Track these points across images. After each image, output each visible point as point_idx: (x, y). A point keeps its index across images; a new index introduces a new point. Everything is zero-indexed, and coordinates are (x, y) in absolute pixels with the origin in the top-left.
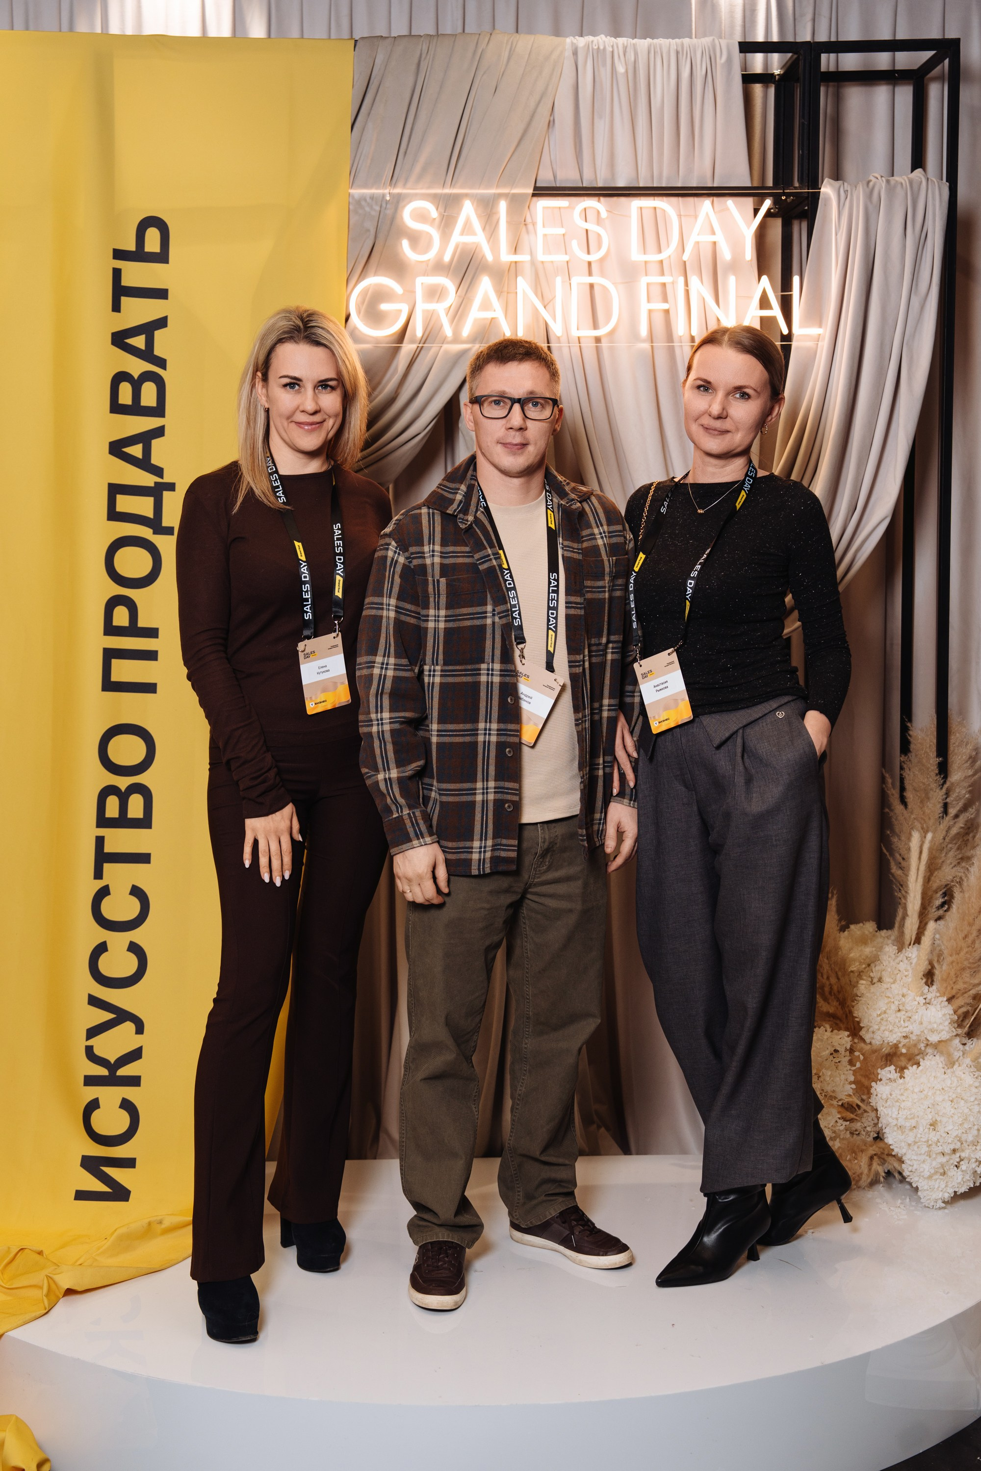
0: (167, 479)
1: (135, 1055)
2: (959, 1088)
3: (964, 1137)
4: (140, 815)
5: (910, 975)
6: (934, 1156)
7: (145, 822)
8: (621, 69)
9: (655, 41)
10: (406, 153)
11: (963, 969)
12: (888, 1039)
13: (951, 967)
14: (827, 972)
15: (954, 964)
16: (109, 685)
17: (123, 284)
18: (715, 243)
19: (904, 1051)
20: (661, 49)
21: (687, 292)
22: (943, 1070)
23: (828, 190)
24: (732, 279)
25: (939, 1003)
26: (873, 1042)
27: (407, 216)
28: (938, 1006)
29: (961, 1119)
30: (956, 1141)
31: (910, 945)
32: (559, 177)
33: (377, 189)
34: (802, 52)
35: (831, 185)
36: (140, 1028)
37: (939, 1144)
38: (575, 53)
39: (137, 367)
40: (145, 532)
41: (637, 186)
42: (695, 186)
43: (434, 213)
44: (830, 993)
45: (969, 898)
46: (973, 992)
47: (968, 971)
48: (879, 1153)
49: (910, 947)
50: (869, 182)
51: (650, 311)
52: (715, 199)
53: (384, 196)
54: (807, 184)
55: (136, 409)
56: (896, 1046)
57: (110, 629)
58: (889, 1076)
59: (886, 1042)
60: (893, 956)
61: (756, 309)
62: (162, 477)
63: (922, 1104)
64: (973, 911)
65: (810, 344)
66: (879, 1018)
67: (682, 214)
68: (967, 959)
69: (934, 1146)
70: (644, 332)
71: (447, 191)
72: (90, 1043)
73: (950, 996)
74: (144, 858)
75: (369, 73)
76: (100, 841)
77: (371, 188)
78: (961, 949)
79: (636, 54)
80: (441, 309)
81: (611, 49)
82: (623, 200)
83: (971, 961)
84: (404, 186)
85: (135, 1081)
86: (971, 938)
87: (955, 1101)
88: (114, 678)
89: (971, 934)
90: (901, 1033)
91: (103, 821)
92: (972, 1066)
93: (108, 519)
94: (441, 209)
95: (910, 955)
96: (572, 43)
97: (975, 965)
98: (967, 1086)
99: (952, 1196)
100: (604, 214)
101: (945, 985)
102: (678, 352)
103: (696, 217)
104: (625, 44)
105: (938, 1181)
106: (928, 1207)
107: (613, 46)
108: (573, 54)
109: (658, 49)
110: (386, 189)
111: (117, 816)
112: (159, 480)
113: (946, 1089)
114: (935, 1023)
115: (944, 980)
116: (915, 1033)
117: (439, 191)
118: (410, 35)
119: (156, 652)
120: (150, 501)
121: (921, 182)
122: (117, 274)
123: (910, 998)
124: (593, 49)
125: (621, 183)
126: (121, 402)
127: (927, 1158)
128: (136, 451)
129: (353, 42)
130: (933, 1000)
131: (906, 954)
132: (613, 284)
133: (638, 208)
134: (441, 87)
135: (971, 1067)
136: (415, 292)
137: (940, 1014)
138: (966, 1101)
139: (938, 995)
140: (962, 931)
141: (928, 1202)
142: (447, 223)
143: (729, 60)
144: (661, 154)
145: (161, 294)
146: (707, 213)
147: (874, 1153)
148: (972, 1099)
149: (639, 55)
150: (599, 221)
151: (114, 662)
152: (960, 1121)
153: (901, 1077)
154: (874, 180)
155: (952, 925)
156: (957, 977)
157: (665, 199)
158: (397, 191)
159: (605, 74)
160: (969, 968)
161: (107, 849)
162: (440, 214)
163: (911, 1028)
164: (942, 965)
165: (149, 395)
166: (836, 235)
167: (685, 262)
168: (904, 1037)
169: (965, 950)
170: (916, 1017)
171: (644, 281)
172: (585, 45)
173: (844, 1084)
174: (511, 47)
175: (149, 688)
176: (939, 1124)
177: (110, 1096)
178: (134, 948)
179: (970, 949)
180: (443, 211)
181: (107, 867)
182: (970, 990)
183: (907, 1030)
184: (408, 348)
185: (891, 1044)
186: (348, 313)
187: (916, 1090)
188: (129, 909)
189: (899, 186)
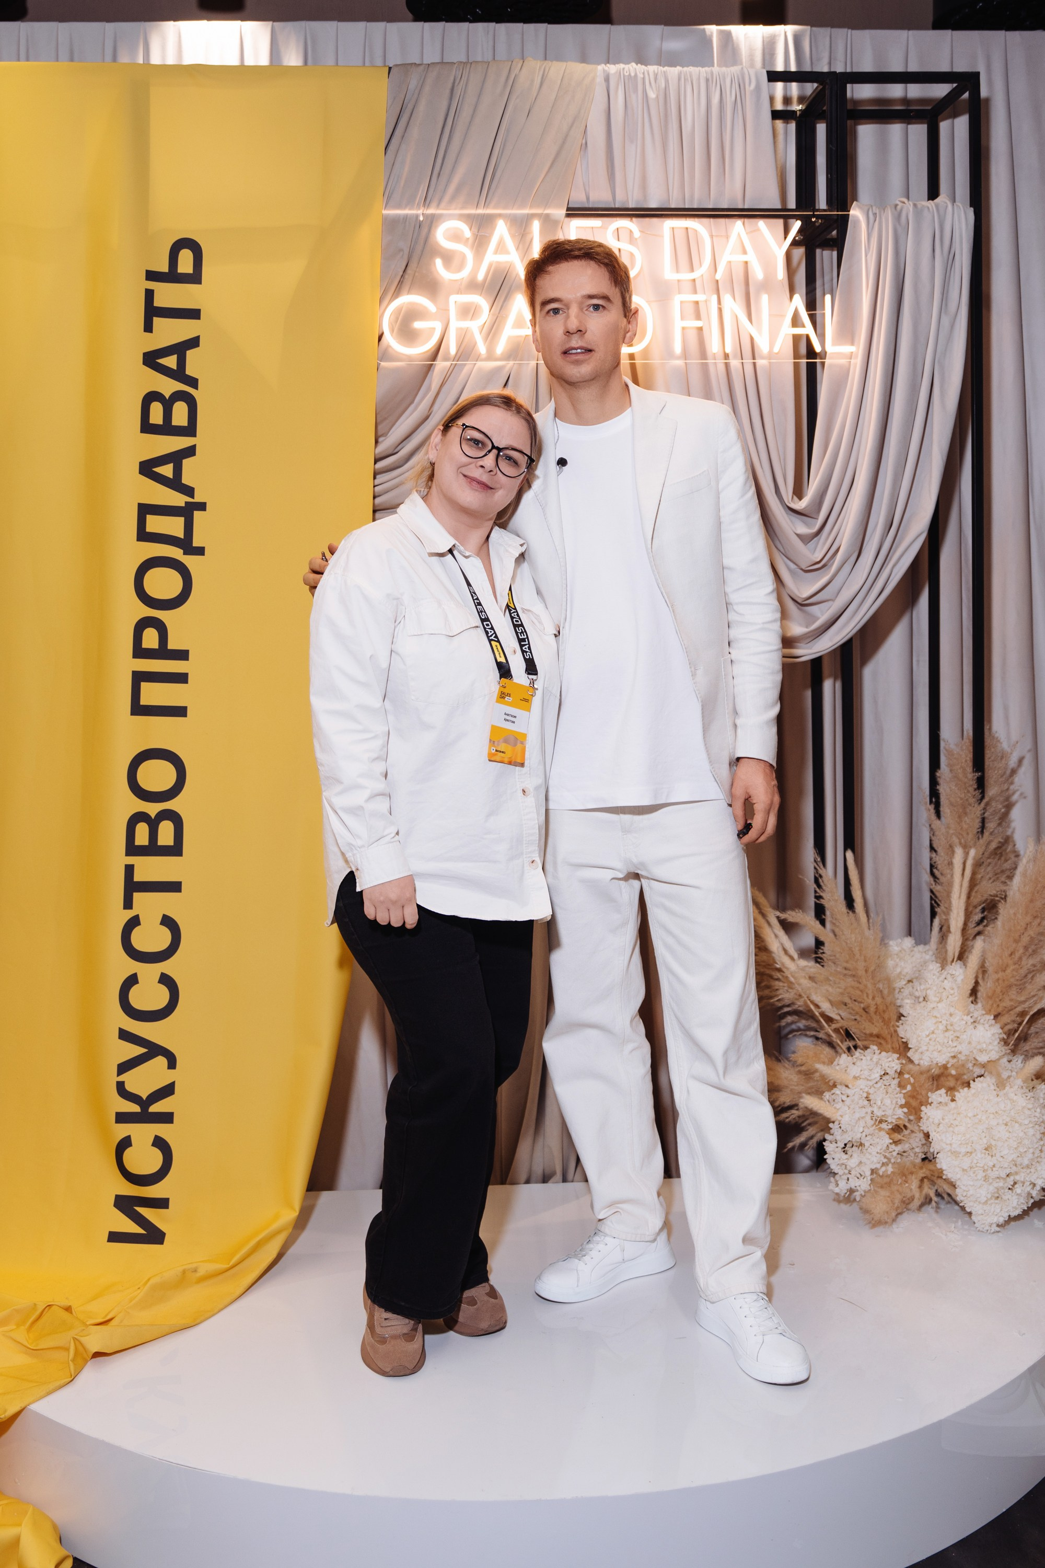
0: (198, 498)
1: (167, 1091)
2: (1012, 1111)
3: (1019, 1160)
4: (171, 842)
5: (956, 994)
6: (991, 1181)
7: (176, 850)
8: (652, 95)
9: (685, 69)
10: (439, 174)
11: (1010, 986)
12: (937, 1059)
13: (997, 984)
14: (873, 992)
15: (1000, 982)
16: (138, 709)
17: (156, 304)
18: (746, 263)
19: (953, 1072)
20: (691, 76)
21: (720, 310)
22: (995, 1093)
23: (855, 212)
24: (765, 298)
25: (986, 1022)
26: (922, 1062)
27: (441, 235)
28: (987, 1026)
29: (1015, 1143)
30: (1012, 1166)
31: (953, 961)
32: (591, 199)
33: (410, 209)
34: (828, 81)
35: (860, 208)
36: (172, 1064)
37: (994, 1169)
38: (607, 79)
39: (168, 386)
40: (175, 553)
41: (668, 207)
42: (726, 207)
43: (467, 233)
44: (876, 1013)
45: (1015, 914)
46: (1019, 1009)
47: (1014, 988)
48: (929, 1176)
49: (953, 964)
50: (896, 206)
51: (683, 328)
52: (746, 220)
53: (417, 216)
54: (836, 207)
55: (167, 429)
56: (945, 1067)
57: (139, 652)
58: (940, 1100)
59: (935, 1062)
60: (938, 974)
61: (789, 327)
62: (193, 497)
63: (976, 1128)
64: (1019, 927)
65: (843, 361)
66: (928, 1039)
67: (714, 234)
68: (1013, 977)
69: (990, 1171)
70: (678, 349)
71: (480, 211)
72: (121, 1078)
73: (996, 1013)
74: (175, 887)
75: (403, 99)
76: (129, 869)
77: (405, 208)
78: (1007, 966)
79: (667, 81)
80: (475, 326)
81: (642, 76)
82: (655, 220)
83: (1017, 978)
84: (438, 206)
85: (167, 1118)
86: (1017, 955)
87: (1009, 1124)
88: (143, 702)
89: (1018, 951)
90: (949, 1052)
91: (132, 849)
92: (1024, 1088)
93: (138, 540)
94: (475, 229)
95: (954, 973)
96: (604, 70)
97: (1021, 982)
98: (1020, 1108)
99: (1007, 1219)
100: (637, 234)
101: (990, 1002)
102: (712, 369)
103: (727, 237)
104: (656, 71)
105: (993, 1205)
106: (982, 1231)
107: (644, 73)
108: (605, 81)
109: (689, 76)
110: (419, 209)
111: (146, 843)
112: (190, 500)
113: (1000, 1112)
114: (985, 1042)
115: (990, 997)
116: (964, 1054)
117: (473, 211)
118: (442, 63)
119: (186, 675)
120: (181, 521)
121: (947, 207)
122: (149, 294)
123: (958, 1018)
124: (624, 76)
125: (653, 205)
126: (152, 421)
127: (984, 1183)
128: (167, 470)
129: (387, 69)
130: (979, 1018)
131: (950, 972)
132: (647, 302)
133: (670, 228)
134: (474, 111)
135: (1022, 1087)
136: (449, 310)
137: (989, 1034)
138: (1020, 1125)
139: (984, 1012)
140: (1008, 948)
141: (983, 1226)
142: (480, 243)
143: (758, 88)
144: (692, 177)
145: (194, 314)
146: (739, 234)
147: (924, 1175)
148: (1026, 1122)
149: (670, 82)
150: (632, 240)
151: (144, 685)
152: (1015, 1145)
153: (953, 1100)
154: (900, 204)
155: (997, 941)
156: (1003, 994)
157: (696, 219)
158: (430, 211)
159: (636, 101)
160: (1016, 985)
161: (138, 877)
162: (473, 234)
163: (959, 1048)
164: (987, 982)
165: (180, 414)
166: (866, 256)
167: (717, 281)
168: (952, 1057)
169: (1012, 967)
170: (965, 1037)
171: (677, 299)
172: (616, 72)
173: (895, 1108)
174: (543, 75)
175: (180, 712)
176: (994, 1148)
177: (142, 1134)
178: (166, 980)
179: (1017, 966)
180: (476, 231)
181: (136, 896)
182: (1015, 1008)
183: (956, 1050)
184: (441, 365)
185: (939, 1064)
186: (380, 333)
187: (970, 1115)
188: (160, 939)
189: (926, 210)
